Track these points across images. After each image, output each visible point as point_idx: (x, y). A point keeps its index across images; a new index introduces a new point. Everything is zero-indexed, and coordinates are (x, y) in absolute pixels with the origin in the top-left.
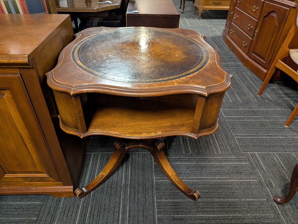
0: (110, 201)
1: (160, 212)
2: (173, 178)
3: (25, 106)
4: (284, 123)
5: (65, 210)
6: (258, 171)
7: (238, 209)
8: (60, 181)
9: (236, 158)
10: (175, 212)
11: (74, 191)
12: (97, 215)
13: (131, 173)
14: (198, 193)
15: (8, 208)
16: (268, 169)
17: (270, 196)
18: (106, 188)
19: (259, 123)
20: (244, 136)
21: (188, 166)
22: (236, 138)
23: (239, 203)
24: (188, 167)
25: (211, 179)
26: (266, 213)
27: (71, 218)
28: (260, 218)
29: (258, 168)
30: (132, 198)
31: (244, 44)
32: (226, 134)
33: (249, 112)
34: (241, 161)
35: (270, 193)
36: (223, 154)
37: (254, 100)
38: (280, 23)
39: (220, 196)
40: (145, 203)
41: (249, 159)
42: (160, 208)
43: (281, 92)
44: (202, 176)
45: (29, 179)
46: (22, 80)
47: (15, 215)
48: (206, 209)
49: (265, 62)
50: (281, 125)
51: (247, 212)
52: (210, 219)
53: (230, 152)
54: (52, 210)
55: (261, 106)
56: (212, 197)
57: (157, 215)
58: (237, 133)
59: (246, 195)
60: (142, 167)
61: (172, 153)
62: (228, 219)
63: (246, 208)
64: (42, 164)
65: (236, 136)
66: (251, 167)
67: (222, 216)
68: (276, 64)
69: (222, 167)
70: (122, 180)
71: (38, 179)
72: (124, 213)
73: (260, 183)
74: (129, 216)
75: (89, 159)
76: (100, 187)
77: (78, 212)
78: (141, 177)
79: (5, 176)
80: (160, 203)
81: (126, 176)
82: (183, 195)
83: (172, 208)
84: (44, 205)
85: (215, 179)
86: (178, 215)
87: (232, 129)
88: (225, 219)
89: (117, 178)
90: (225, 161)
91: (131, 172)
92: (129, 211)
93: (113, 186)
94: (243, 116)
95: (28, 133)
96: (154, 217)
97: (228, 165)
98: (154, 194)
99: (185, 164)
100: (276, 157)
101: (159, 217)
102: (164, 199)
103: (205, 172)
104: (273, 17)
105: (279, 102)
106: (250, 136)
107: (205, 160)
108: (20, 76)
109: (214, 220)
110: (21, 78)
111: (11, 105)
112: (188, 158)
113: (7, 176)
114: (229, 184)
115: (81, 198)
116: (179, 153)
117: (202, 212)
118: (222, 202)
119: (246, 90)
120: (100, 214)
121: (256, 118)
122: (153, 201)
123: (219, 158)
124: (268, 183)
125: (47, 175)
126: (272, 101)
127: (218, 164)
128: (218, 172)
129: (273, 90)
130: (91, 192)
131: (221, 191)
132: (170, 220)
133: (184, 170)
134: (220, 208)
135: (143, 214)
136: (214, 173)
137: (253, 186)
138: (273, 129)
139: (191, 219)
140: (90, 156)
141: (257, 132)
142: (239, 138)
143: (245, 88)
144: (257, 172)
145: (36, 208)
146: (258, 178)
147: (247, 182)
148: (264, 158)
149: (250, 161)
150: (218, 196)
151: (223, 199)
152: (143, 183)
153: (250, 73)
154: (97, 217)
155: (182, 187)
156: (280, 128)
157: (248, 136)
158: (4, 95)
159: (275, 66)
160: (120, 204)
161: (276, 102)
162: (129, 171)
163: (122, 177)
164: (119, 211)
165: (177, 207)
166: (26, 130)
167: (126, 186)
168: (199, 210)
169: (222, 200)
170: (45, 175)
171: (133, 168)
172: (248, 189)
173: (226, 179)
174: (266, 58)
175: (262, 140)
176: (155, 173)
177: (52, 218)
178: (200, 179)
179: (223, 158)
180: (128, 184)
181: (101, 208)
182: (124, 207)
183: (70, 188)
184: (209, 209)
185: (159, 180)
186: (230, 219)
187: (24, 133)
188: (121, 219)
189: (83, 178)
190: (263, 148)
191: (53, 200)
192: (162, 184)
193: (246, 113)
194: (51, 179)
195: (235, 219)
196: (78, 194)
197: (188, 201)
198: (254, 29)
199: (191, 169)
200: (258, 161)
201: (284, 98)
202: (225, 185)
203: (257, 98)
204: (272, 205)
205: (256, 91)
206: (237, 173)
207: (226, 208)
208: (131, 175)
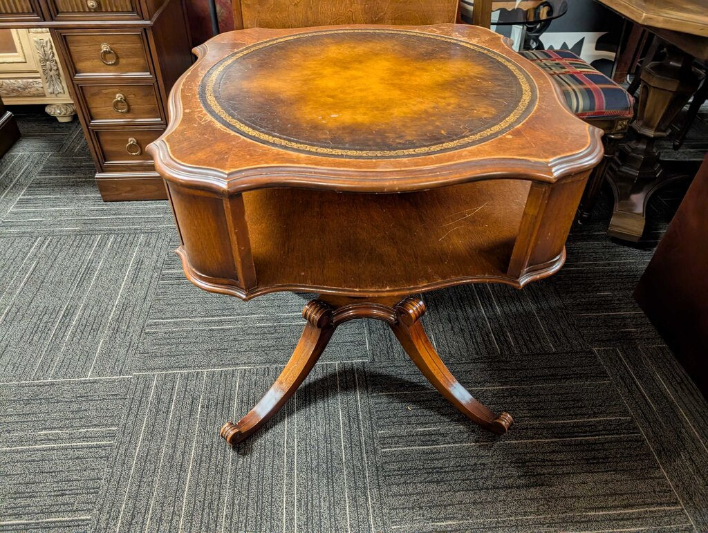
21: (334, 439)
25: (290, 493)
39: (236, 507)
99: (339, 432)
112: (363, 441)
128: (316, 518)
133: (320, 428)
136: (310, 504)
150: (236, 503)
151: (226, 516)
186: (172, 520)
199: (322, 444)
207: (202, 514)
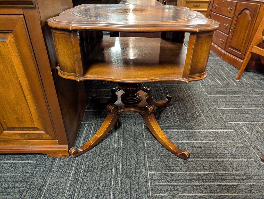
0: (103, 160)
1: (152, 169)
2: (164, 140)
3: (27, 51)
4: (263, 100)
5: (60, 167)
6: (244, 137)
7: (227, 167)
8: (56, 139)
9: (221, 127)
10: (166, 170)
11: (69, 150)
12: (91, 172)
13: (123, 138)
14: (188, 152)
15: (4, 166)
16: (253, 135)
17: (257, 157)
18: (99, 150)
19: (240, 101)
20: (227, 110)
22: (220, 112)
23: (227, 162)
24: (177, 134)
26: (255, 171)
27: (65, 174)
28: (249, 175)
29: (242, 134)
30: (125, 157)
31: (221, 41)
32: (211, 108)
33: (229, 92)
34: (226, 129)
35: (257, 155)
36: (209, 123)
37: (233, 84)
38: (252, 17)
40: (137, 162)
41: (234, 127)
42: (152, 166)
43: (257, 78)
44: (191, 140)
45: (26, 136)
46: (24, 22)
47: (10, 171)
48: (196, 167)
49: (241, 54)
50: (260, 102)
51: (236, 170)
52: (200, 176)
53: (216, 122)
54: (47, 167)
55: (240, 88)
56: (202, 157)
57: (149, 172)
58: (220, 108)
59: (234, 156)
60: (133, 133)
61: (162, 122)
62: (218, 175)
63: (235, 166)
64: (39, 119)
65: (220, 110)
66: (236, 133)
67: (213, 173)
68: (252, 49)
69: (209, 133)
70: (114, 143)
71: (35, 137)
72: (117, 170)
73: (246, 146)
74: (122, 173)
75: (84, 127)
76: (94, 149)
77: (72, 169)
78: (132, 141)
79: (3, 133)
80: (151, 162)
81: (118, 141)
82: (173, 156)
83: (163, 166)
84: (39, 164)
85: (203, 143)
86: (169, 172)
87: (215, 104)
88: (215, 176)
89: (110, 142)
90: (211, 129)
91: (123, 136)
92: (122, 168)
93: (106, 148)
94: (224, 95)
95: (27, 83)
96: (146, 174)
97: (215, 132)
98: (145, 155)
100: (259, 126)
101: (151, 174)
102: (155, 159)
103: (193, 137)
104: (246, 13)
105: (256, 85)
106: (233, 110)
107: (192, 128)
108: (23, 17)
109: (205, 177)
110: (24, 19)
111: (13, 50)
113: (5, 132)
114: (216, 147)
115: (75, 157)
116: (167, 122)
117: (192, 169)
118: (211, 162)
119: (225, 77)
120: (93, 171)
121: (236, 97)
122: (145, 161)
123: (206, 127)
124: (253, 146)
125: (44, 132)
126: (250, 84)
127: (205, 131)
129: (250, 77)
130: (85, 153)
131: (209, 152)
132: (162, 176)
134: (210, 166)
135: (135, 171)
137: (240, 149)
138: (253, 104)
139: (183, 176)
140: (85, 124)
141: (239, 107)
142: (222, 112)
143: (224, 75)
144: (242, 137)
145: (31, 166)
146: (244, 142)
147: (233, 145)
148: (248, 127)
149: (235, 129)
152: (135, 146)
153: (228, 65)
154: (91, 173)
155: (172, 148)
156: (260, 104)
157: (231, 110)
158: (7, 38)
159: (252, 52)
160: (113, 162)
161: (253, 85)
162: (121, 136)
163: (115, 141)
164: (112, 168)
165: (168, 165)
166: (26, 80)
167: (118, 148)
168: (189, 168)
169: (211, 160)
170: (42, 132)
171: (125, 134)
172: (236, 151)
173: (213, 143)
174: (241, 50)
175: (245, 113)
176: (145, 138)
177: (46, 174)
178: (189, 143)
179: (209, 127)
180: (120, 147)
181: (94, 166)
182: (117, 165)
183: (65, 147)
184: (199, 168)
185: (150, 143)
187: (24, 83)
188: (114, 175)
189: (77, 142)
190: (246, 119)
191: (48, 159)
192: (153, 147)
193: (227, 93)
194: (47, 136)
195: (225, 175)
196: (73, 152)
197: (179, 160)
198: (229, 27)
200: (243, 129)
201: (261, 82)
202: (213, 147)
203: (236, 82)
204: (260, 164)
205: (235, 77)
206: (224, 138)
208: (123, 139)
